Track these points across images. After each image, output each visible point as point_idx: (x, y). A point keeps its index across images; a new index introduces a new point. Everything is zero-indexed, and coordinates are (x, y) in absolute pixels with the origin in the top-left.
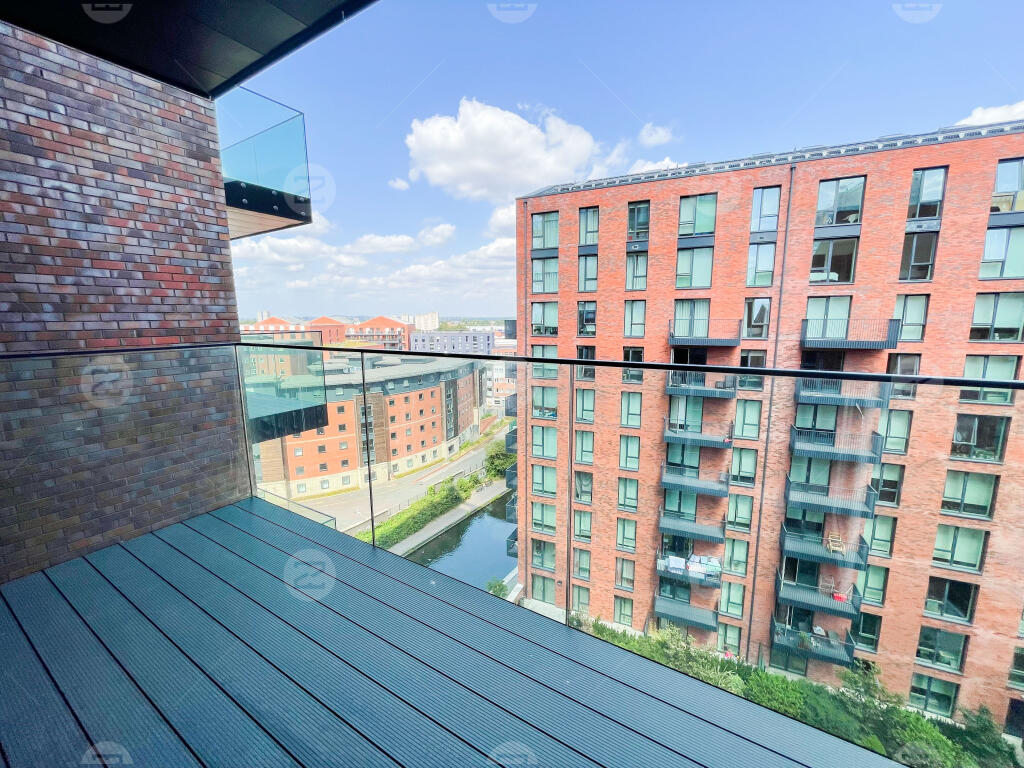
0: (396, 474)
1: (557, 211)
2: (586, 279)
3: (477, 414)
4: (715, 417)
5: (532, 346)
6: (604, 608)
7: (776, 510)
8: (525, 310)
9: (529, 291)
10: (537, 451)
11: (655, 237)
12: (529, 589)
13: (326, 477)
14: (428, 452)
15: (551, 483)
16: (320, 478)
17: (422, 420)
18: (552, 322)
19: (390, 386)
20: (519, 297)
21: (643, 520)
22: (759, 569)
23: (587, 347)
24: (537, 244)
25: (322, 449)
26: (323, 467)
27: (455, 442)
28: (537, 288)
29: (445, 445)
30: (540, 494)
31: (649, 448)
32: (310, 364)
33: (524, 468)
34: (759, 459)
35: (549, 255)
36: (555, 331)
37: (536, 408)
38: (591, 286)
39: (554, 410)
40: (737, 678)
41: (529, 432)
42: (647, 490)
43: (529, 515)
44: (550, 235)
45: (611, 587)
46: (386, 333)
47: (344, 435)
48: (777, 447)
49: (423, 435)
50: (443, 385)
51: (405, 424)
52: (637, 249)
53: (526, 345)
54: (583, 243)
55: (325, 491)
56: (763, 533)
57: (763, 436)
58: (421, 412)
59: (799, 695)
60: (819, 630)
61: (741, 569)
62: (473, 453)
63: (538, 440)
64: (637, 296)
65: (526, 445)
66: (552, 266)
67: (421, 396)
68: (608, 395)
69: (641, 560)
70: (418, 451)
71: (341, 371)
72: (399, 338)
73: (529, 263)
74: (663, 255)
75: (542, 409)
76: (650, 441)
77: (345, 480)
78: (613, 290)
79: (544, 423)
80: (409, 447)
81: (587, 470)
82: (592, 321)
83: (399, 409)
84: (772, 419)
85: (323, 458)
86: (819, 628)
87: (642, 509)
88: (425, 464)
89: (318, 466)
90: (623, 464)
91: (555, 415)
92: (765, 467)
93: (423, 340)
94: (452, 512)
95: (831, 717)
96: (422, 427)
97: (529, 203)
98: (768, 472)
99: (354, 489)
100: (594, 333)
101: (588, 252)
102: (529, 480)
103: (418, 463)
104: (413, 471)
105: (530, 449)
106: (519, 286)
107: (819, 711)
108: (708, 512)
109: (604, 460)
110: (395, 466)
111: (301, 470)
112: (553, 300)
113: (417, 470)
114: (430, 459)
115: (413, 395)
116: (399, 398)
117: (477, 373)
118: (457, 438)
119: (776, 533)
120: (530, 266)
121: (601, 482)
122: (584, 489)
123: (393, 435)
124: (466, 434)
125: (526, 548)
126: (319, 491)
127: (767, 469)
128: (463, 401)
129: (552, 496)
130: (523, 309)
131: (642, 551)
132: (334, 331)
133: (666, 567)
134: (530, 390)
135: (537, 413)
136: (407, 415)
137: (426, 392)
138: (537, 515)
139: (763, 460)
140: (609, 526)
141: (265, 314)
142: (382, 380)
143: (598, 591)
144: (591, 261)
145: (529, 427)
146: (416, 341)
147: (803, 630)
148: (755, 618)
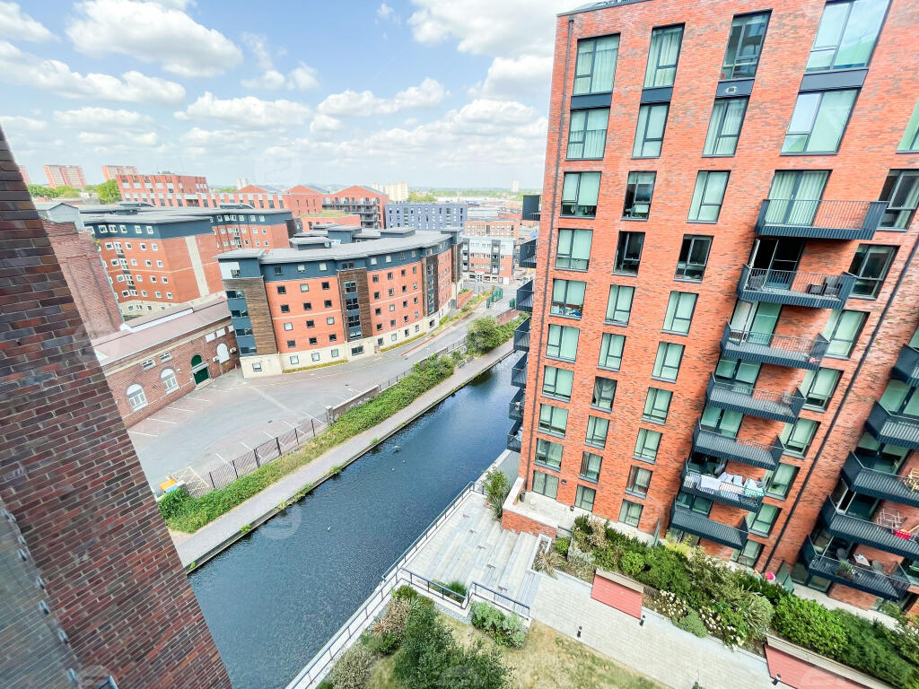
0: (381, 347)
1: (618, 35)
2: (646, 140)
3: (455, 289)
4: (795, 329)
5: (559, 229)
6: (609, 508)
7: (846, 438)
8: (554, 184)
9: (563, 156)
10: (552, 352)
11: (766, 74)
12: (530, 483)
13: (316, 351)
14: (411, 327)
15: (564, 386)
16: (311, 351)
17: (405, 296)
18: (587, 199)
19: (374, 261)
20: (548, 164)
21: (672, 434)
22: (804, 494)
23: (632, 234)
24: (581, 88)
25: (310, 324)
26: (313, 341)
27: (436, 317)
28: (574, 153)
29: (427, 320)
30: (551, 396)
31: (694, 358)
32: (291, 236)
33: (535, 369)
34: (842, 381)
35: (597, 103)
36: (592, 211)
37: (555, 304)
38: (651, 150)
39: (577, 307)
40: (765, 601)
41: (545, 331)
42: (682, 404)
43: (537, 416)
44: (601, 73)
45: (621, 491)
46: (362, 204)
47: (330, 311)
48: (873, 370)
49: (406, 311)
50: (424, 261)
51: (389, 300)
52: (733, 93)
53: (552, 229)
54: (648, 85)
55: (317, 363)
56: (821, 461)
57: (857, 356)
58: (404, 288)
59: (841, 629)
60: (861, 559)
61: (779, 492)
62: (454, 328)
63: (554, 339)
64: (719, 165)
65: (541, 344)
66: (597, 121)
67: (403, 272)
68: (652, 294)
69: (661, 471)
70: (401, 326)
71: (322, 245)
72: (374, 208)
73: (567, 115)
74: (773, 101)
75: (562, 305)
76: (698, 350)
77: (334, 353)
78: (685, 156)
79: (565, 323)
80: (393, 323)
81: (612, 377)
82: (646, 199)
83: (383, 285)
84: (878, 336)
85: (312, 332)
86: (861, 557)
87: (671, 422)
88: (408, 338)
89: (308, 341)
90: (656, 373)
91: (580, 314)
92: (848, 391)
93: (398, 212)
94: (437, 387)
95: (883, 659)
96: (405, 303)
97: (576, 22)
98: (851, 396)
99: (342, 361)
100: (645, 215)
101: (656, 99)
102: (540, 382)
103: (401, 338)
104: (397, 345)
105: (543, 349)
106: (549, 150)
107: (867, 649)
108: (755, 432)
109: (634, 368)
110: (380, 341)
111: (292, 344)
112: (596, 169)
113: (401, 344)
114: (412, 334)
115: (396, 271)
116: (383, 273)
117: (456, 248)
118: (437, 314)
119: (838, 462)
120: (567, 120)
121: (627, 391)
122: (603, 395)
123: (378, 311)
124: (445, 309)
125: (531, 447)
126: (311, 363)
127: (851, 394)
128: (442, 277)
129: (566, 399)
130: (552, 181)
131: (664, 463)
132: (310, 201)
133: (695, 485)
134: (550, 283)
135: (556, 310)
136: (390, 291)
137: (408, 268)
138: (545, 417)
139: (847, 383)
140: (629, 436)
141: (243, 181)
142: (365, 255)
143: (606, 493)
144: (659, 113)
145: (546, 326)
146: (391, 212)
147: (842, 557)
148: (785, 538)
